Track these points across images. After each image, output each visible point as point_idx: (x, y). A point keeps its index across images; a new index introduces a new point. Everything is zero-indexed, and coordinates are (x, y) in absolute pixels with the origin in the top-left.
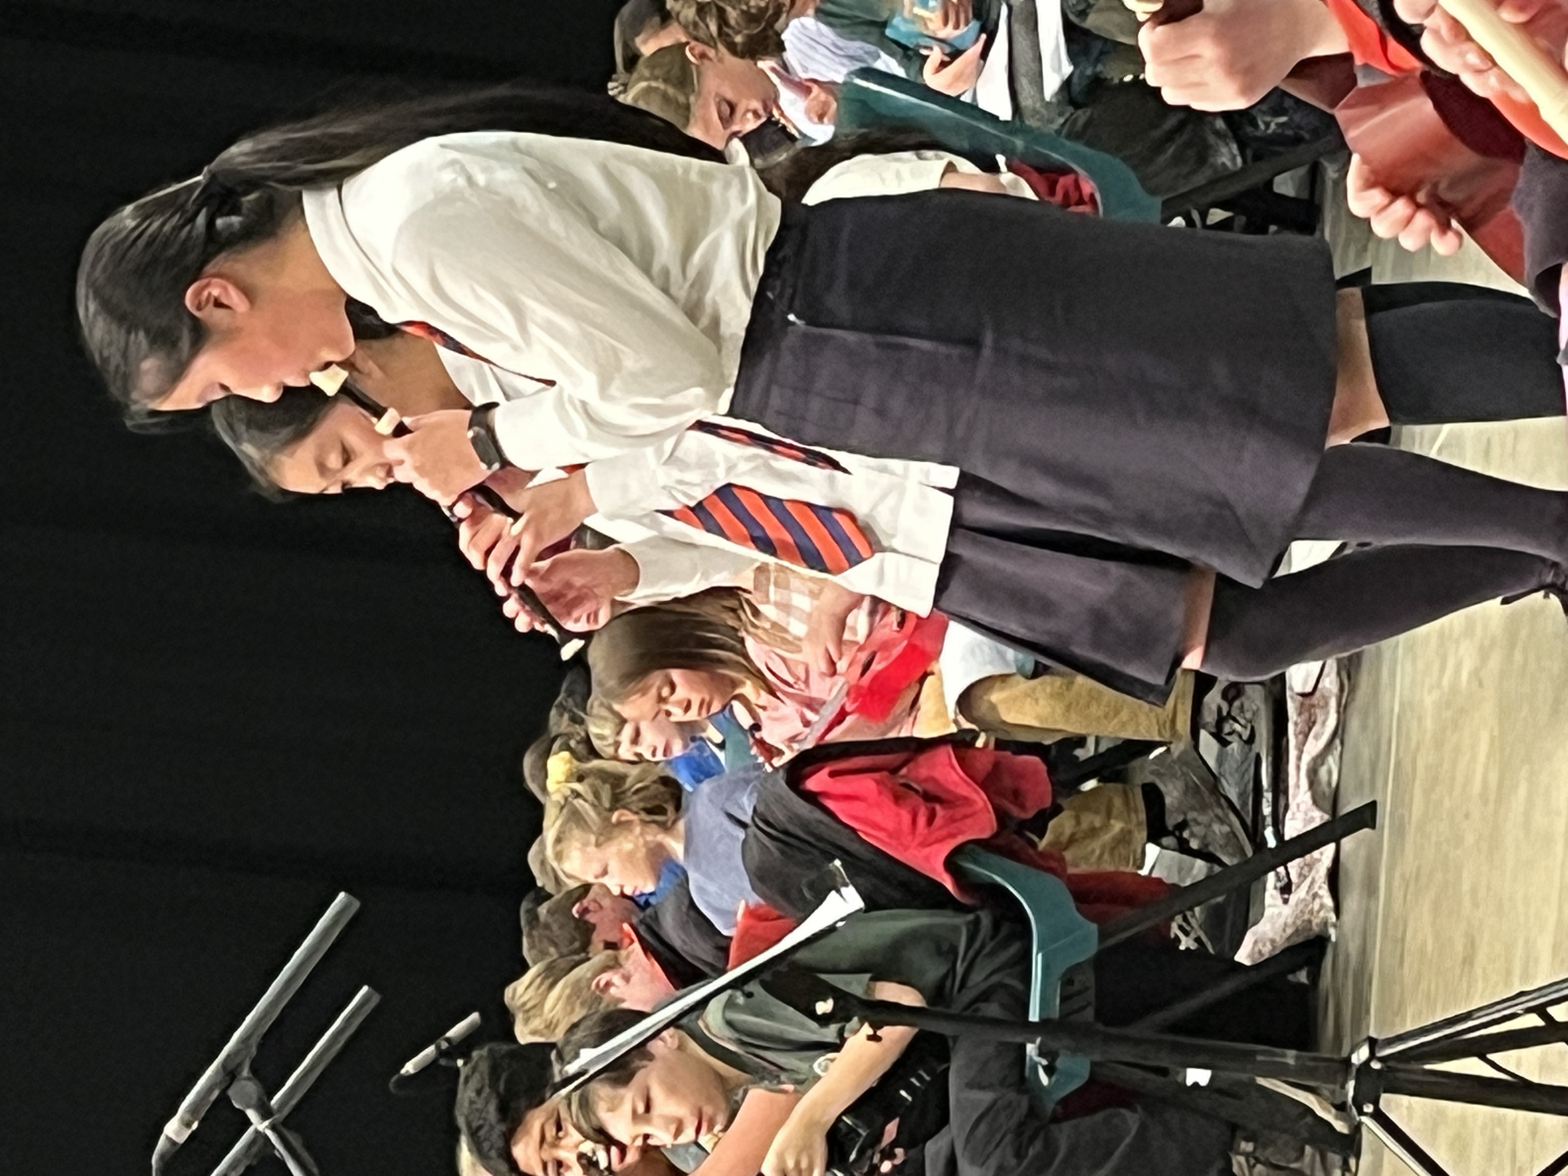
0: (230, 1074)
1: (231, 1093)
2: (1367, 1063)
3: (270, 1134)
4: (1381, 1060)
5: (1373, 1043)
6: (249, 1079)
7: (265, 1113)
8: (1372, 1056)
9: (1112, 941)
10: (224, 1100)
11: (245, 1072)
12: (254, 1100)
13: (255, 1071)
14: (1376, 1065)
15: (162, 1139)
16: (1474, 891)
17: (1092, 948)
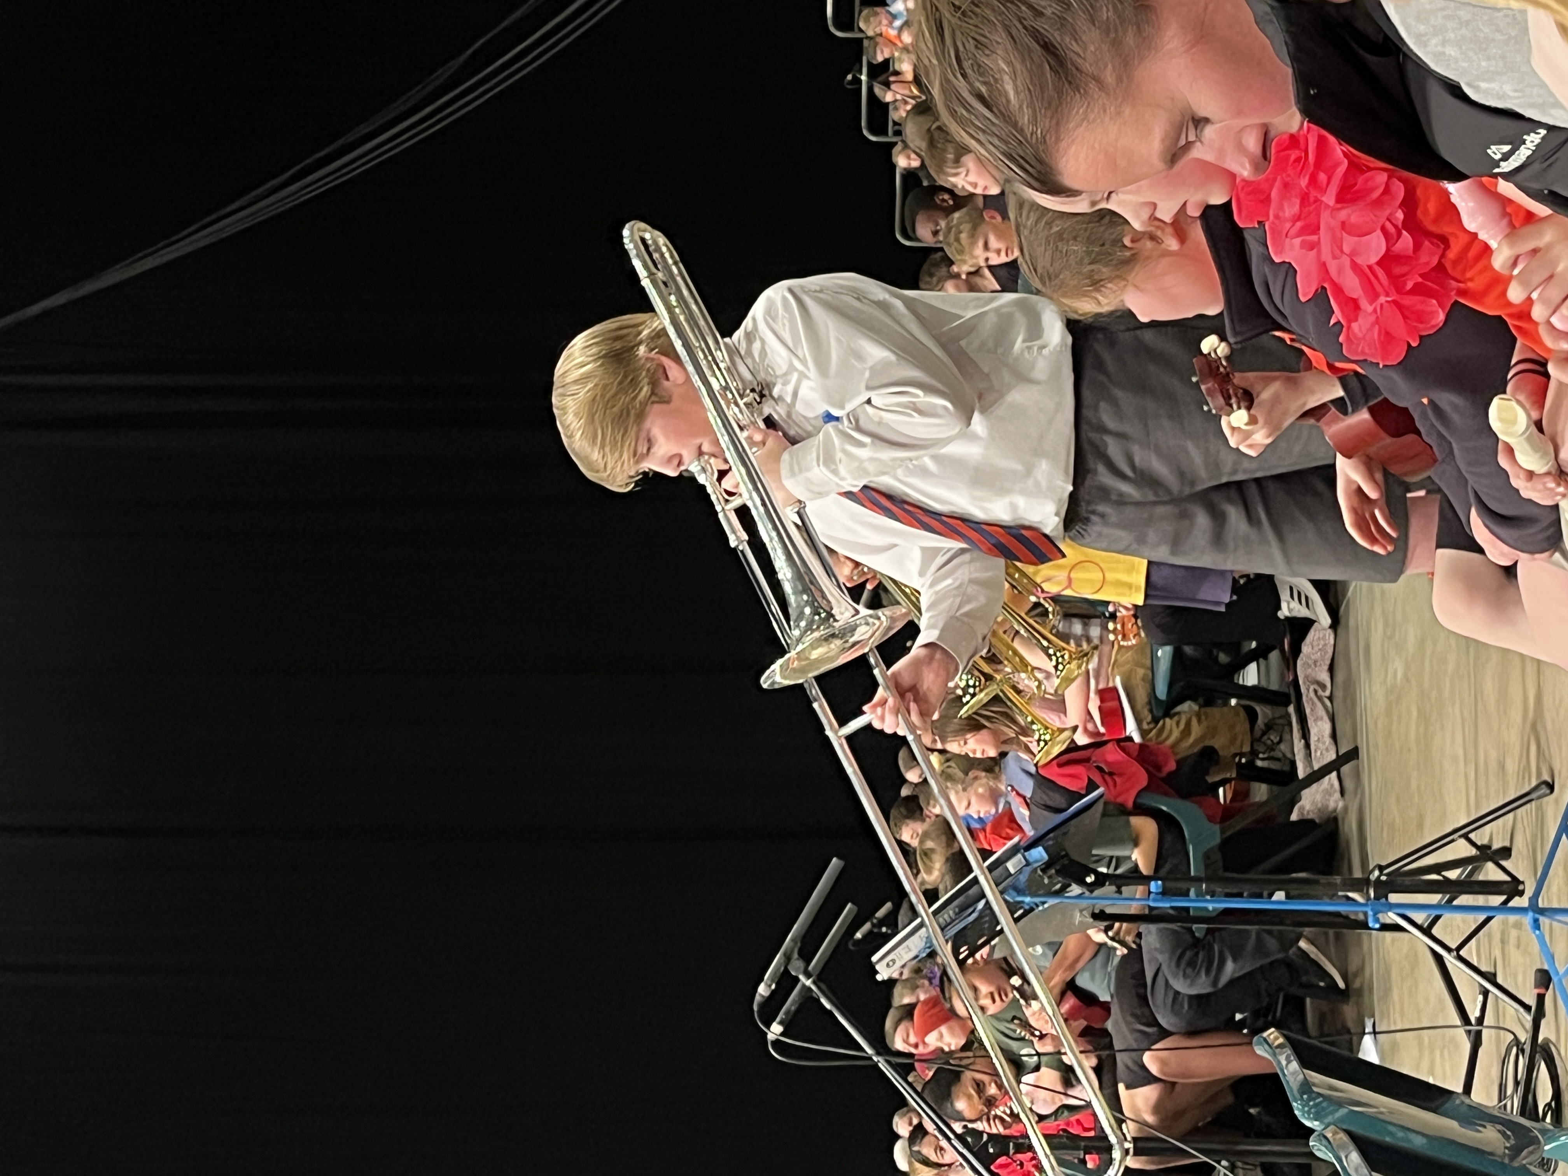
0: (788, 958)
1: (789, 968)
2: (1379, 877)
3: (814, 988)
4: (1385, 875)
5: (1381, 868)
6: (798, 959)
7: (808, 975)
8: (1381, 874)
9: (1228, 834)
10: (786, 972)
11: (796, 956)
12: (802, 969)
13: (801, 955)
14: (1383, 878)
15: (757, 995)
16: (1418, 788)
17: (1217, 840)
